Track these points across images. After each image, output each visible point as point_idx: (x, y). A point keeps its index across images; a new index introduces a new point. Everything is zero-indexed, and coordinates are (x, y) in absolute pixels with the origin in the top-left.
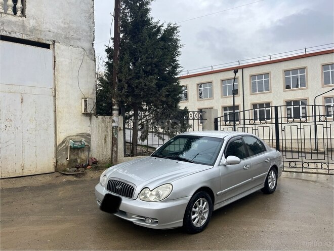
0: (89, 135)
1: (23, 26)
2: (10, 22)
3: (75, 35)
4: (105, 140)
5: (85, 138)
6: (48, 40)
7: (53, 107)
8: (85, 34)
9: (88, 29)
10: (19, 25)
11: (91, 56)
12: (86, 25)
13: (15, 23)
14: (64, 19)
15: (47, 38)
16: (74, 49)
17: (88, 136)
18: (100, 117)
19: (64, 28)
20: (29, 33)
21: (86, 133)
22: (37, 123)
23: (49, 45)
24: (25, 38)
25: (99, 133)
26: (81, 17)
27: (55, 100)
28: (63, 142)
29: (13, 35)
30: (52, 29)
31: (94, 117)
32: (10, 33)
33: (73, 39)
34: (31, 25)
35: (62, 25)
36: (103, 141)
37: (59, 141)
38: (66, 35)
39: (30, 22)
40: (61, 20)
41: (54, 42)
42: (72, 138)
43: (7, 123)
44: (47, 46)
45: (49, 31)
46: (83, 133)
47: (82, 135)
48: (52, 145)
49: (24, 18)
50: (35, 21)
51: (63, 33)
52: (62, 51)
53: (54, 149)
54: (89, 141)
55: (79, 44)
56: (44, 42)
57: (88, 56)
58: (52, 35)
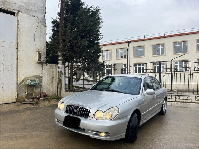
0: (41, 77)
3: (33, 8)
4: (52, 80)
5: (38, 79)
6: (14, 10)
7: (16, 56)
8: (39, 8)
9: (42, 5)
11: (43, 23)
12: (41, 2)
15: (14, 8)
16: (32, 17)
17: (40, 78)
18: (49, 65)
19: (26, 3)
21: (39, 76)
22: (4, 67)
23: (15, 13)
25: (48, 76)
27: (18, 51)
28: (23, 81)
30: (17, 2)
31: (44, 65)
33: (31, 10)
35: (24, 1)
36: (51, 81)
37: (20, 81)
38: (27, 7)
41: (18, 11)
42: (30, 78)
44: (13, 14)
45: (15, 4)
46: (37, 76)
47: (36, 77)
48: (16, 83)
51: (25, 6)
52: (24, 18)
53: (16, 86)
54: (41, 81)
55: (35, 14)
56: (12, 11)
57: (41, 23)
58: (17, 6)
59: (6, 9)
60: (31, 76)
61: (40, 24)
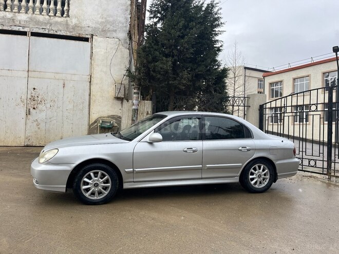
0: (120, 117)
1: (67, 24)
2: (56, 23)
3: (112, 27)
5: (116, 119)
6: (87, 35)
7: (88, 91)
8: (120, 25)
9: (124, 21)
10: (64, 25)
11: (126, 45)
12: (123, 17)
13: (60, 23)
14: (102, 15)
15: (87, 33)
16: (109, 40)
17: (118, 119)
18: (131, 101)
19: (102, 23)
20: (71, 30)
21: (117, 116)
22: (75, 105)
23: (88, 38)
24: (69, 34)
26: (117, 10)
27: (90, 85)
28: (95, 122)
29: (59, 33)
30: (90, 24)
31: (125, 101)
32: (56, 32)
33: (109, 31)
34: (74, 24)
35: (100, 20)
37: (92, 120)
38: (103, 28)
39: (73, 21)
40: (99, 16)
41: (92, 35)
43: (52, 104)
44: (86, 40)
45: (89, 27)
46: (114, 115)
47: (113, 117)
48: (86, 123)
49: (68, 19)
50: (77, 19)
51: (100, 27)
52: (99, 43)
53: (87, 127)
54: (119, 123)
55: (114, 35)
56: (84, 36)
57: (122, 45)
58: (90, 29)
59: (77, 35)
60: (106, 115)
61: (121, 47)
